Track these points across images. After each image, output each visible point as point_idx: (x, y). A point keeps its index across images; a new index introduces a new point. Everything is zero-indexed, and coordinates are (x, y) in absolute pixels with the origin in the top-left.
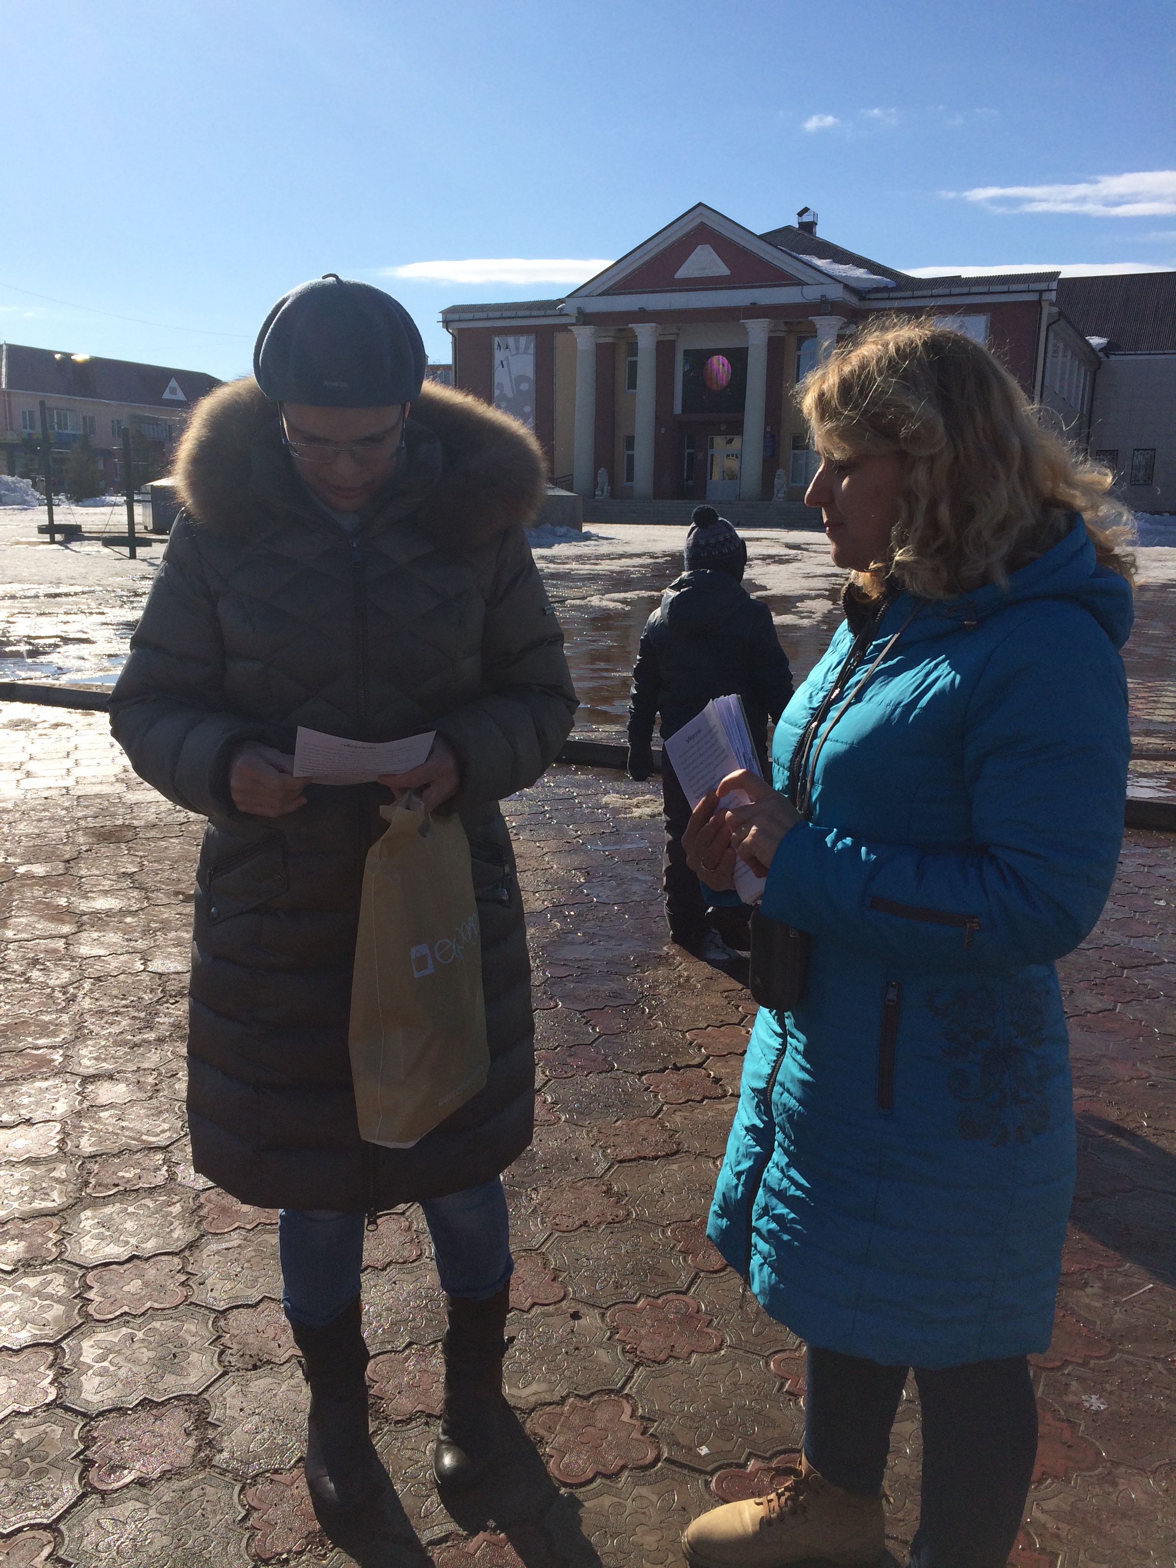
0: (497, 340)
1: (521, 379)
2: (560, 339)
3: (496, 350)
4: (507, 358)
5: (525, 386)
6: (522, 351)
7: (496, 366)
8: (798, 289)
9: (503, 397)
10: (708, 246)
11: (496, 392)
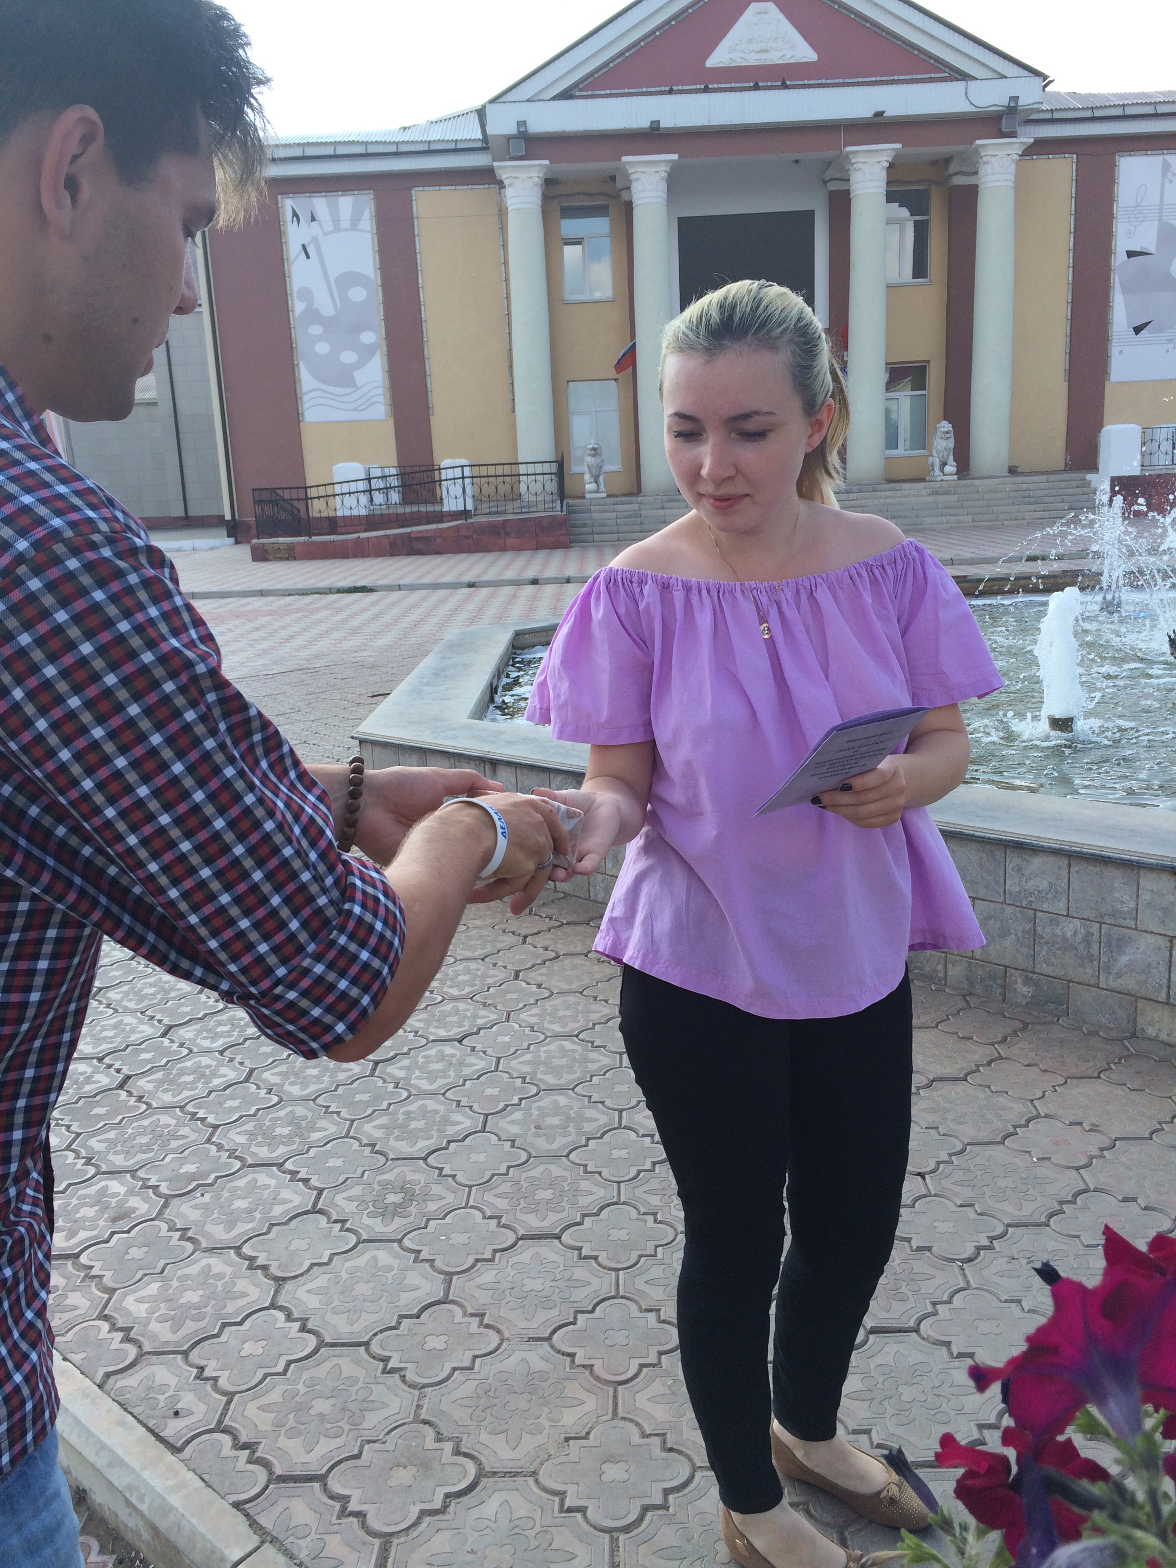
0: (288, 204)
1: (348, 280)
2: (426, 201)
3: (289, 224)
4: (315, 240)
5: (358, 294)
6: (345, 224)
7: (292, 255)
8: (958, 86)
9: (313, 315)
10: (770, 5)
11: (298, 307)
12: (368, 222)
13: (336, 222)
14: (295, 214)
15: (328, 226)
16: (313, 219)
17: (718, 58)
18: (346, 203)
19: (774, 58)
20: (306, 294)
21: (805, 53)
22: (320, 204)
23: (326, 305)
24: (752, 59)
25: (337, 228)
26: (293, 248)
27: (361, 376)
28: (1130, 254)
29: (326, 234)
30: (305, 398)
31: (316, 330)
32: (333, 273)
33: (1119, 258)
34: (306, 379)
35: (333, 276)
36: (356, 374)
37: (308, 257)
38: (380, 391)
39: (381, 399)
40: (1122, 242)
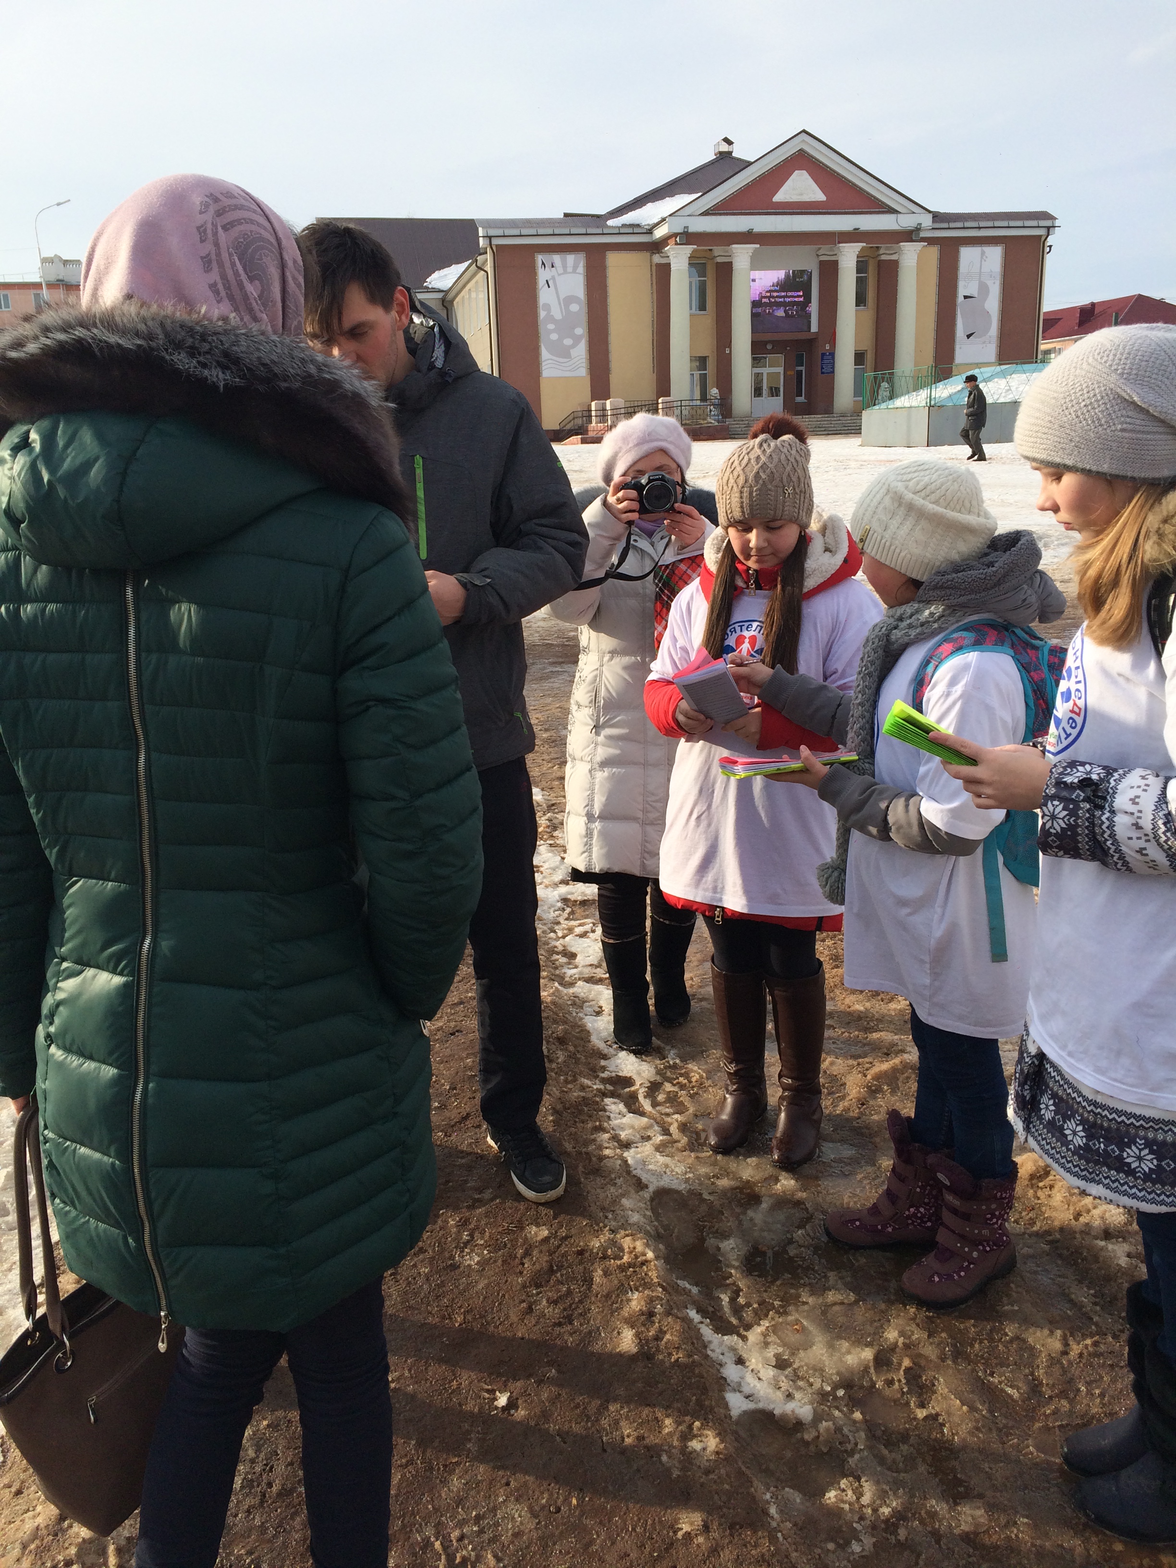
0: (539, 258)
1: (569, 300)
2: (613, 259)
3: (540, 268)
4: (553, 278)
6: (570, 269)
7: (540, 286)
8: (893, 217)
9: (550, 319)
10: (805, 172)
11: (542, 314)
12: (581, 269)
13: (565, 267)
15: (561, 270)
16: (553, 266)
17: (779, 197)
18: (571, 258)
19: (806, 198)
20: (547, 307)
21: (819, 196)
22: (557, 258)
23: (557, 313)
24: (795, 198)
25: (565, 272)
26: (541, 282)
27: (574, 352)
28: (966, 297)
29: (559, 275)
30: (543, 364)
31: (551, 326)
32: (562, 296)
33: (960, 299)
34: (545, 354)
35: (562, 298)
36: (572, 351)
37: (549, 287)
38: (584, 360)
39: (584, 365)
40: (962, 291)
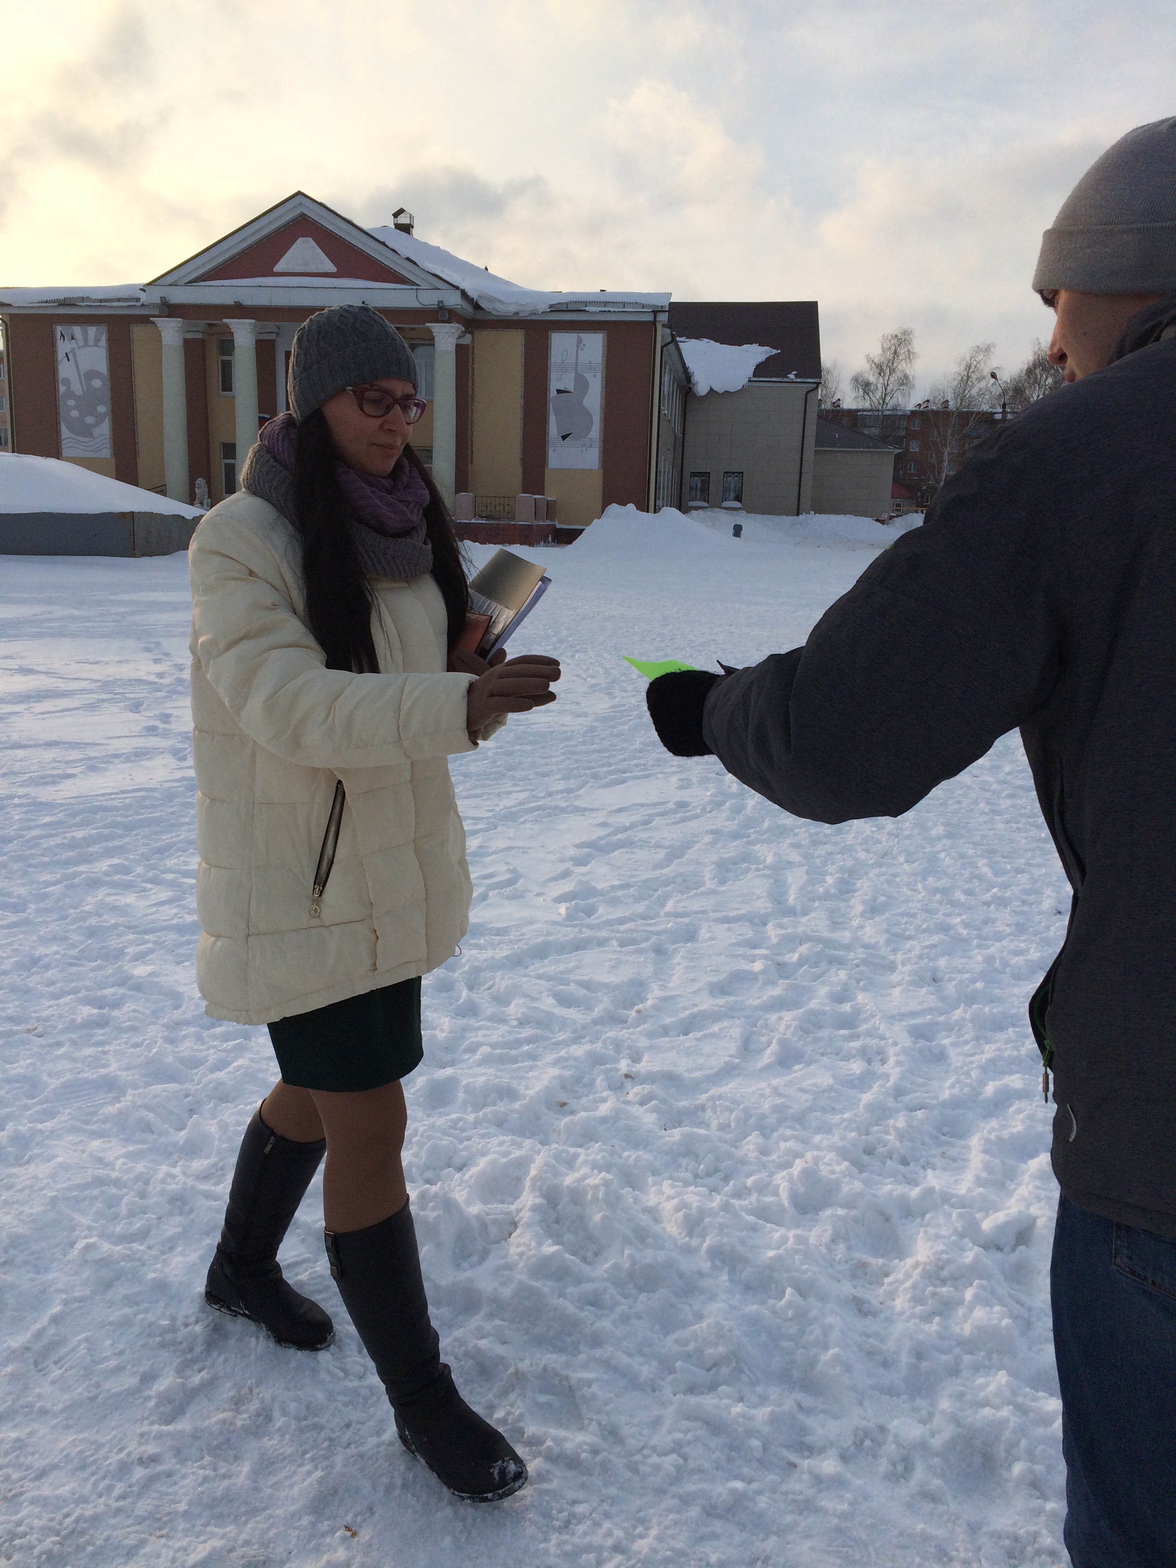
0: (59, 329)
1: (91, 375)
2: (138, 332)
4: (73, 351)
6: (91, 342)
7: (59, 359)
8: (412, 293)
9: (70, 394)
10: (309, 240)
11: (62, 389)
12: (103, 342)
13: (86, 340)
14: (62, 335)
15: (81, 343)
16: (73, 338)
18: (92, 331)
20: (67, 382)
22: (77, 330)
23: (77, 388)
25: (86, 344)
26: (61, 355)
28: (559, 391)
29: (79, 347)
31: (71, 403)
32: (83, 369)
33: (553, 393)
34: (64, 429)
35: (82, 373)
36: (95, 430)
37: (69, 360)
38: (108, 441)
39: (108, 445)
40: (554, 385)
